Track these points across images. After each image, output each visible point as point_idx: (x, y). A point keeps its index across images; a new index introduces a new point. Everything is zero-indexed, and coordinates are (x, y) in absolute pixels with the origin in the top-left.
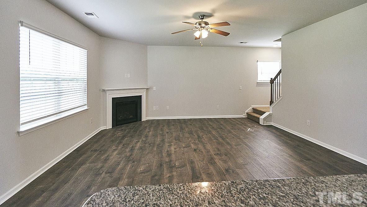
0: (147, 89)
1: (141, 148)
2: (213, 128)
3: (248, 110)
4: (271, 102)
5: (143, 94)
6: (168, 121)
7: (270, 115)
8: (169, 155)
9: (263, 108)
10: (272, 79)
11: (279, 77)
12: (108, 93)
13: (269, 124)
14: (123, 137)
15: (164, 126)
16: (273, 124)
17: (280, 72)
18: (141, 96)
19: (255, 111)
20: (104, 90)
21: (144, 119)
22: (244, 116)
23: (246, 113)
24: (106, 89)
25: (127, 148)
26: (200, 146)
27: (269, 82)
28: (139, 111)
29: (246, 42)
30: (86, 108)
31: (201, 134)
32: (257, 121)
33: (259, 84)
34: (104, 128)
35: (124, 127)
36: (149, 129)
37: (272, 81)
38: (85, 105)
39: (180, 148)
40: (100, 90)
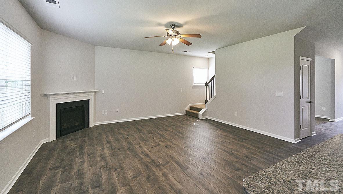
0: (95, 92)
1: (112, 155)
2: (166, 126)
3: (186, 108)
4: (206, 101)
5: (91, 98)
6: (120, 125)
7: (206, 111)
8: (147, 156)
9: (199, 105)
10: (207, 82)
11: (212, 81)
12: (51, 98)
13: (206, 117)
14: (81, 147)
15: (119, 130)
16: (208, 118)
17: (214, 76)
18: (89, 100)
19: (192, 108)
20: (46, 95)
21: (92, 124)
22: (183, 113)
23: (185, 111)
24: (50, 93)
25: (95, 157)
26: (168, 143)
27: (205, 84)
28: (86, 117)
29: (188, 51)
30: (29, 119)
31: (161, 133)
32: (196, 116)
33: (195, 86)
34: (46, 141)
35: (72, 136)
36: (105, 134)
37: (207, 84)
38: (27, 116)
39: (152, 148)
40: (41, 95)
